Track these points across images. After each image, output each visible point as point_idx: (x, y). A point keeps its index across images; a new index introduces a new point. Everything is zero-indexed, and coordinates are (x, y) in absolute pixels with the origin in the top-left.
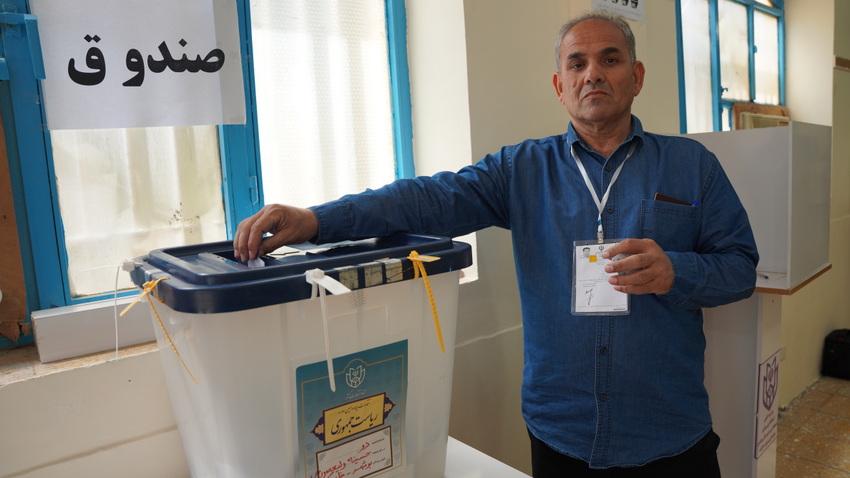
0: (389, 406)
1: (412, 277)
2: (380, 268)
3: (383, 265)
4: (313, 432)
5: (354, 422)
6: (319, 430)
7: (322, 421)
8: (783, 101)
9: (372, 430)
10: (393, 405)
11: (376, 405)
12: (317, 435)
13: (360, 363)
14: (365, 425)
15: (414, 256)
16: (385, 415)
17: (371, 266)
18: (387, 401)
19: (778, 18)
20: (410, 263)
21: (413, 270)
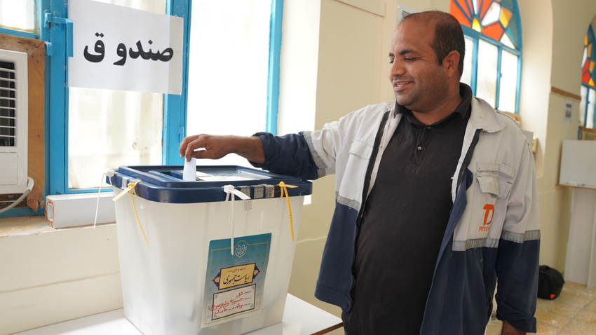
0: (256, 271)
1: (279, 196)
2: (263, 189)
3: (264, 187)
4: (214, 281)
5: (237, 278)
6: (217, 280)
7: (219, 275)
8: (517, 111)
9: (246, 285)
10: (259, 271)
11: (249, 270)
12: (215, 283)
13: (244, 243)
14: (242, 281)
15: (282, 184)
16: (254, 277)
17: (258, 187)
18: (256, 268)
19: (518, 56)
20: (279, 188)
21: (280, 192)
